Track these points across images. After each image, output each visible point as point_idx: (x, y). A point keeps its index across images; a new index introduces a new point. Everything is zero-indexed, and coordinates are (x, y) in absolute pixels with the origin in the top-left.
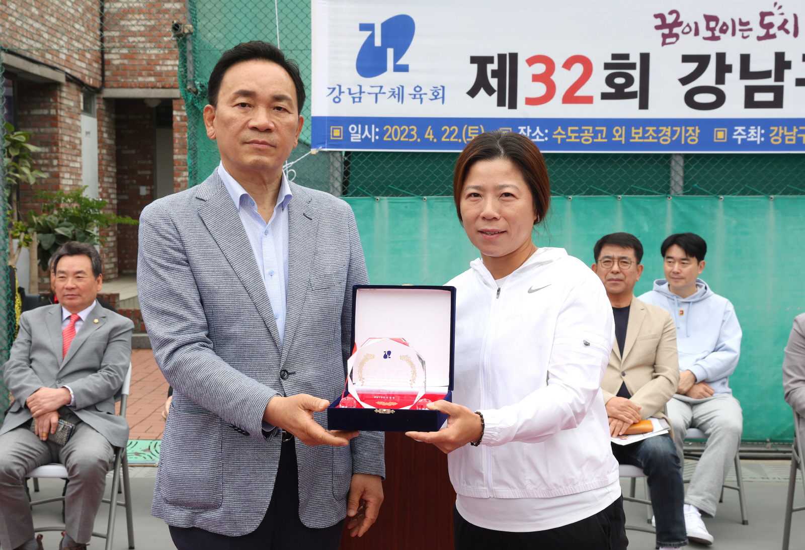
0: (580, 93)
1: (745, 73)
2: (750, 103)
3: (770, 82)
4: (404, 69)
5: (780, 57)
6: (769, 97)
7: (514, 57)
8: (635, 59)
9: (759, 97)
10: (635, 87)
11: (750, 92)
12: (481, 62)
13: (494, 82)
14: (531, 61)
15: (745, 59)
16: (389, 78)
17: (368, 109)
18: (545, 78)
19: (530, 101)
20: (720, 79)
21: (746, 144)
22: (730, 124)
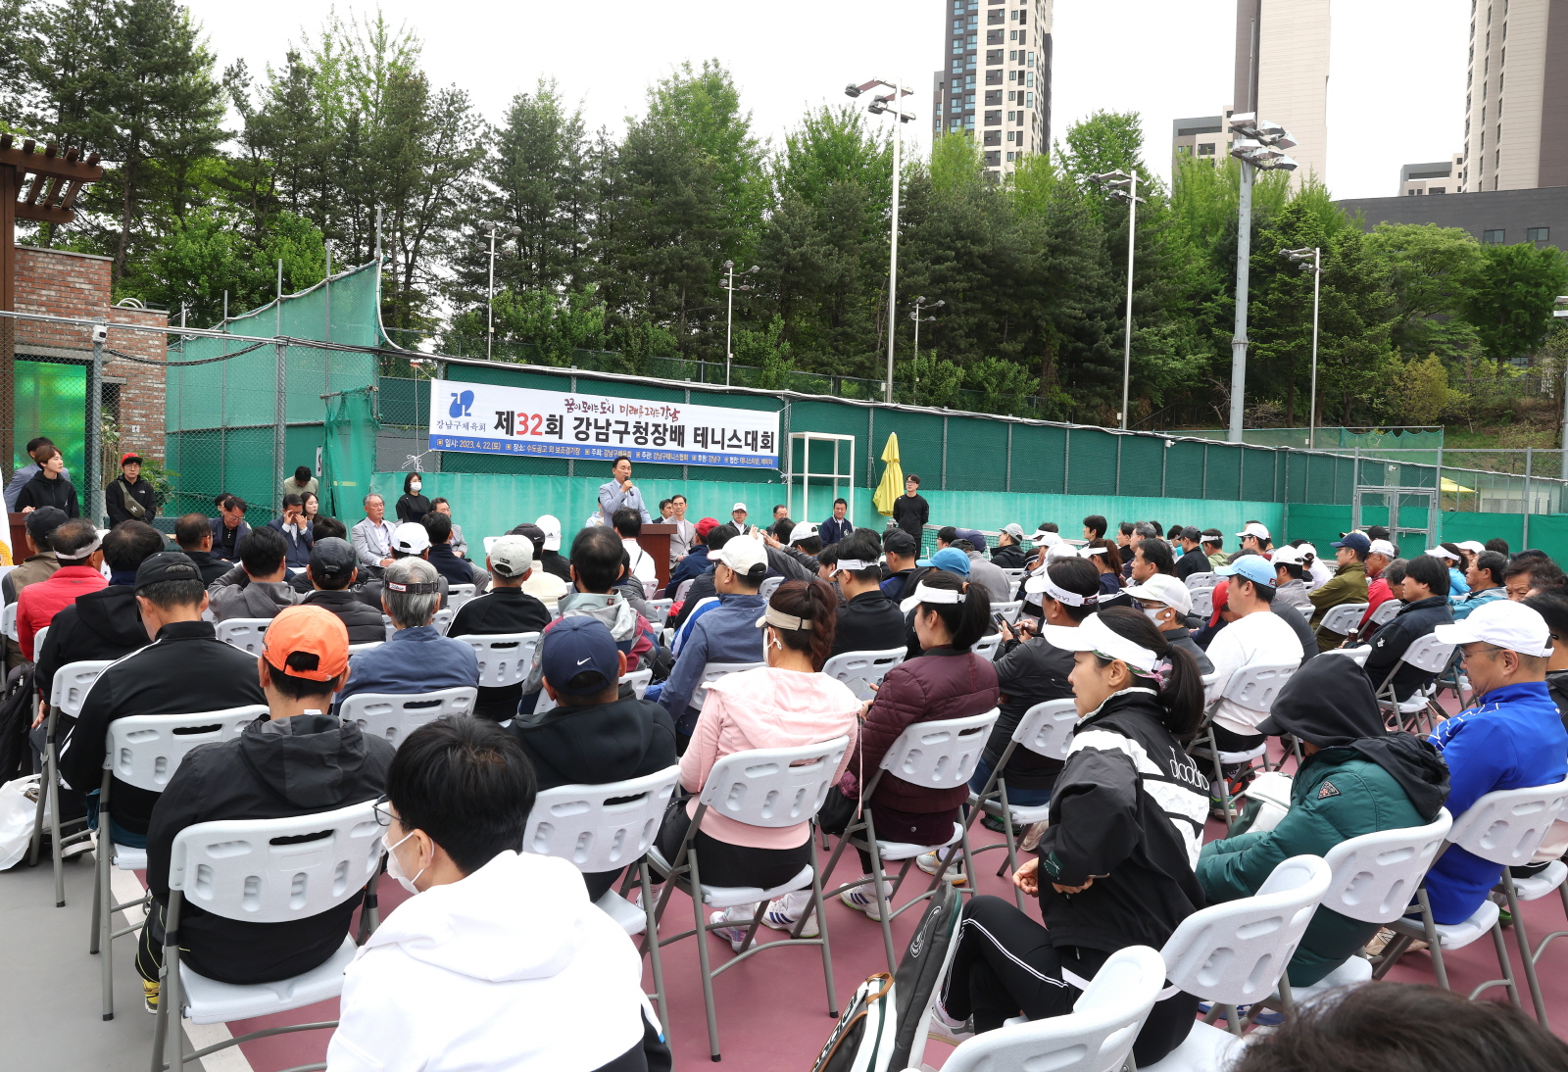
0: (538, 430)
1: (596, 427)
2: (598, 439)
3: (604, 431)
4: (469, 415)
5: (607, 421)
6: (603, 437)
7: (513, 413)
8: (558, 417)
9: (601, 437)
10: (557, 430)
11: (598, 434)
12: (500, 414)
13: (505, 424)
14: (519, 415)
15: (596, 421)
16: (463, 419)
17: (453, 432)
18: (524, 423)
19: (519, 433)
20: (588, 429)
21: (596, 456)
22: (591, 447)
